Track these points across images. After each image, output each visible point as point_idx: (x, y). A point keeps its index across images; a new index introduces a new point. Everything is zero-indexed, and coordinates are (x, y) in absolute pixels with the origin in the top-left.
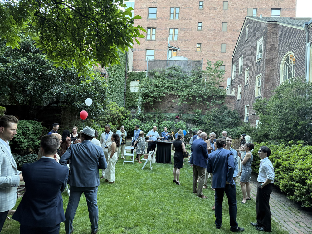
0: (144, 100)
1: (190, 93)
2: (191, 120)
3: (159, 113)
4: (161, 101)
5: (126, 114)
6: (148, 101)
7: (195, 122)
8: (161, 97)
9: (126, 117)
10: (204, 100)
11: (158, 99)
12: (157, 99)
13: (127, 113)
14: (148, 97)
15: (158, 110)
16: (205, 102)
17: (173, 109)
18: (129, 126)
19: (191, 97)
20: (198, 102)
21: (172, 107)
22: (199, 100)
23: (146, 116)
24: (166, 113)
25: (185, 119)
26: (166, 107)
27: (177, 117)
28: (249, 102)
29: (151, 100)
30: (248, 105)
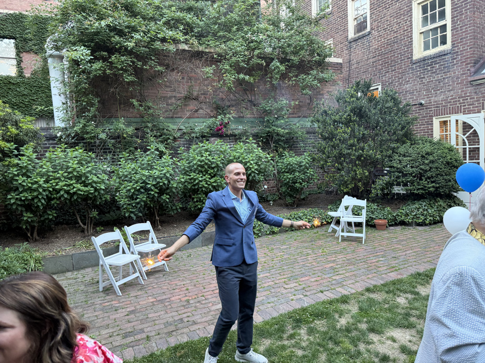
4: (162, 69)
5: (14, 130)
6: (112, 68)
9: (20, 142)
13: (16, 124)
14: (112, 50)
17: (196, 103)
18: (47, 181)
21: (190, 97)
24: (178, 120)
26: (171, 98)
27: (219, 130)
28: (382, 76)
29: (126, 63)
30: (375, 85)
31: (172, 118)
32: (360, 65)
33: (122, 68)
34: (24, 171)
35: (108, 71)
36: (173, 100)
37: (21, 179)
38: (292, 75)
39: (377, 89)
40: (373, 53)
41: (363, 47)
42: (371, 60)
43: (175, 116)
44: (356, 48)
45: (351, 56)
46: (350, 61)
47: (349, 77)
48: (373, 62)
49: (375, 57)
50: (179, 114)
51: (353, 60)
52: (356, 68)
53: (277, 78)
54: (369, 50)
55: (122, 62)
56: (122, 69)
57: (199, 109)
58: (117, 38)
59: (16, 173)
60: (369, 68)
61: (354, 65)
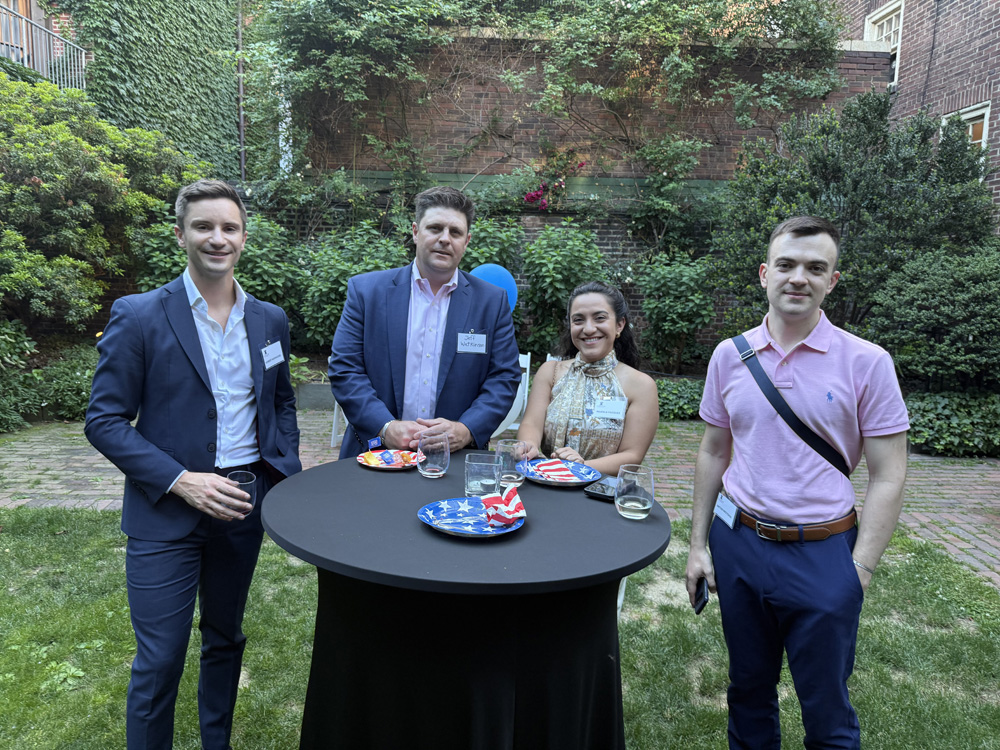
0: (300, 76)
1: (622, 20)
2: (626, 216)
3: (414, 177)
4: (423, 78)
6: (328, 78)
7: (648, 225)
8: (424, 52)
10: (715, 69)
11: (400, 65)
12: (391, 69)
14: (330, 46)
15: (406, 151)
16: (722, 86)
17: (506, 144)
19: (633, 45)
20: (678, 86)
21: (497, 131)
22: (687, 67)
23: (322, 196)
24: (463, 178)
25: (586, 212)
26: (458, 133)
27: (532, 199)
28: (995, 84)
29: (349, 69)
30: (979, 105)
31: (456, 173)
32: (953, 57)
33: (342, 76)
34: (166, 244)
35: (323, 85)
36: (461, 140)
37: (157, 257)
38: (716, 83)
39: (982, 116)
40: (985, 23)
41: (964, 11)
42: (978, 43)
43: (462, 169)
44: (949, 13)
45: (937, 36)
46: (933, 48)
47: (926, 87)
48: (980, 48)
49: (988, 33)
50: (471, 165)
51: (940, 44)
52: (942, 65)
53: (676, 90)
54: (978, 15)
55: (343, 66)
56: (342, 78)
57: (510, 156)
58: (342, 23)
59: (155, 246)
60: (970, 64)
61: (939, 56)
